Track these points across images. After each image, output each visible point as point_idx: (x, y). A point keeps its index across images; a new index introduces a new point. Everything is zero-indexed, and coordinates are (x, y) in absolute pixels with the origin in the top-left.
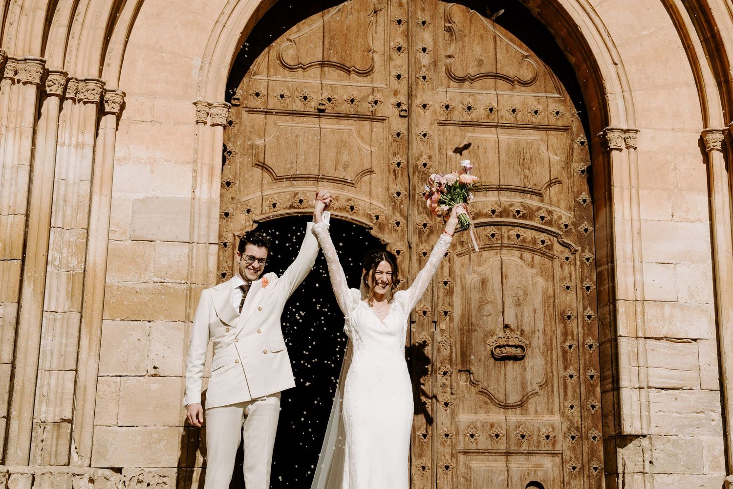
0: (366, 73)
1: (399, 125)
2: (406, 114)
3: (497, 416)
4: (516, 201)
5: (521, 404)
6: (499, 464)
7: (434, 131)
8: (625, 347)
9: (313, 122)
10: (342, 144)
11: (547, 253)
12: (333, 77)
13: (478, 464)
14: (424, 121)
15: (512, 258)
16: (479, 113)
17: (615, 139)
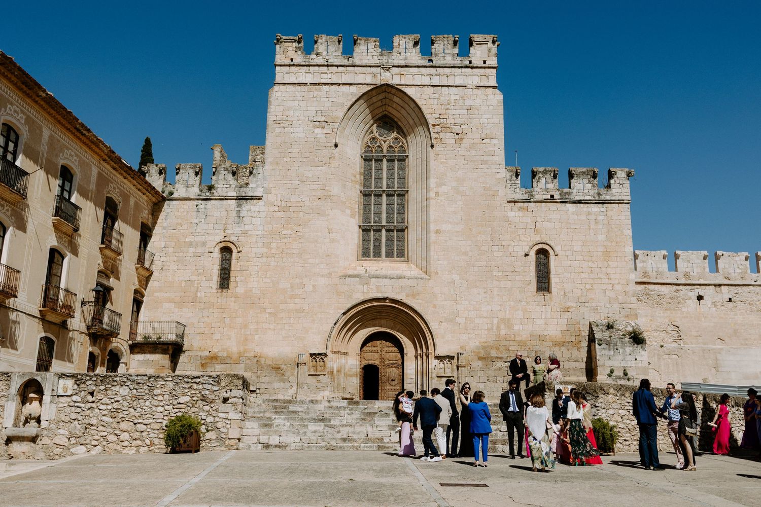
0: (377, 347)
1: (381, 353)
2: (381, 352)
3: (392, 387)
4: (394, 362)
5: (395, 386)
6: (392, 392)
7: (385, 354)
8: (405, 379)
9: (370, 353)
10: (374, 356)
11: (398, 368)
12: (373, 348)
13: (389, 392)
14: (383, 353)
15: (394, 369)
16: (390, 351)
17: (405, 355)
